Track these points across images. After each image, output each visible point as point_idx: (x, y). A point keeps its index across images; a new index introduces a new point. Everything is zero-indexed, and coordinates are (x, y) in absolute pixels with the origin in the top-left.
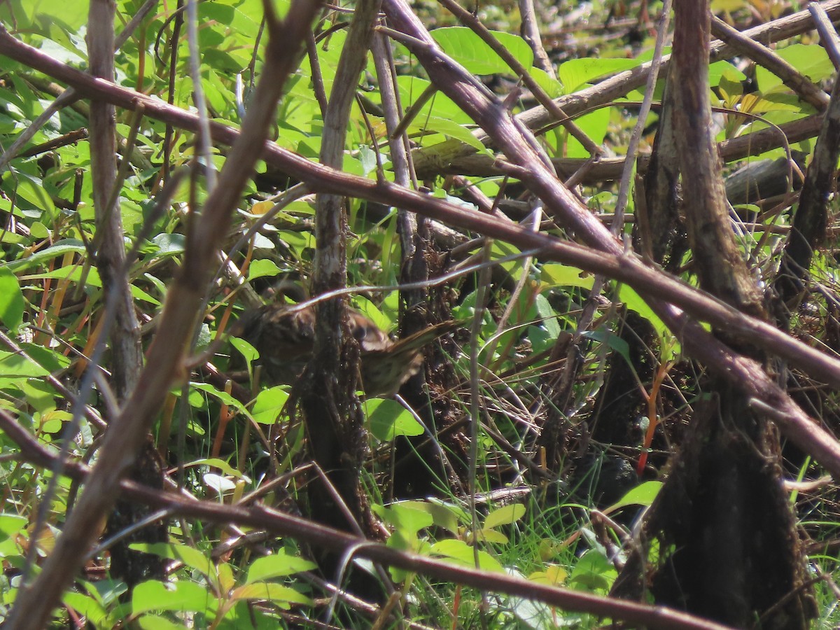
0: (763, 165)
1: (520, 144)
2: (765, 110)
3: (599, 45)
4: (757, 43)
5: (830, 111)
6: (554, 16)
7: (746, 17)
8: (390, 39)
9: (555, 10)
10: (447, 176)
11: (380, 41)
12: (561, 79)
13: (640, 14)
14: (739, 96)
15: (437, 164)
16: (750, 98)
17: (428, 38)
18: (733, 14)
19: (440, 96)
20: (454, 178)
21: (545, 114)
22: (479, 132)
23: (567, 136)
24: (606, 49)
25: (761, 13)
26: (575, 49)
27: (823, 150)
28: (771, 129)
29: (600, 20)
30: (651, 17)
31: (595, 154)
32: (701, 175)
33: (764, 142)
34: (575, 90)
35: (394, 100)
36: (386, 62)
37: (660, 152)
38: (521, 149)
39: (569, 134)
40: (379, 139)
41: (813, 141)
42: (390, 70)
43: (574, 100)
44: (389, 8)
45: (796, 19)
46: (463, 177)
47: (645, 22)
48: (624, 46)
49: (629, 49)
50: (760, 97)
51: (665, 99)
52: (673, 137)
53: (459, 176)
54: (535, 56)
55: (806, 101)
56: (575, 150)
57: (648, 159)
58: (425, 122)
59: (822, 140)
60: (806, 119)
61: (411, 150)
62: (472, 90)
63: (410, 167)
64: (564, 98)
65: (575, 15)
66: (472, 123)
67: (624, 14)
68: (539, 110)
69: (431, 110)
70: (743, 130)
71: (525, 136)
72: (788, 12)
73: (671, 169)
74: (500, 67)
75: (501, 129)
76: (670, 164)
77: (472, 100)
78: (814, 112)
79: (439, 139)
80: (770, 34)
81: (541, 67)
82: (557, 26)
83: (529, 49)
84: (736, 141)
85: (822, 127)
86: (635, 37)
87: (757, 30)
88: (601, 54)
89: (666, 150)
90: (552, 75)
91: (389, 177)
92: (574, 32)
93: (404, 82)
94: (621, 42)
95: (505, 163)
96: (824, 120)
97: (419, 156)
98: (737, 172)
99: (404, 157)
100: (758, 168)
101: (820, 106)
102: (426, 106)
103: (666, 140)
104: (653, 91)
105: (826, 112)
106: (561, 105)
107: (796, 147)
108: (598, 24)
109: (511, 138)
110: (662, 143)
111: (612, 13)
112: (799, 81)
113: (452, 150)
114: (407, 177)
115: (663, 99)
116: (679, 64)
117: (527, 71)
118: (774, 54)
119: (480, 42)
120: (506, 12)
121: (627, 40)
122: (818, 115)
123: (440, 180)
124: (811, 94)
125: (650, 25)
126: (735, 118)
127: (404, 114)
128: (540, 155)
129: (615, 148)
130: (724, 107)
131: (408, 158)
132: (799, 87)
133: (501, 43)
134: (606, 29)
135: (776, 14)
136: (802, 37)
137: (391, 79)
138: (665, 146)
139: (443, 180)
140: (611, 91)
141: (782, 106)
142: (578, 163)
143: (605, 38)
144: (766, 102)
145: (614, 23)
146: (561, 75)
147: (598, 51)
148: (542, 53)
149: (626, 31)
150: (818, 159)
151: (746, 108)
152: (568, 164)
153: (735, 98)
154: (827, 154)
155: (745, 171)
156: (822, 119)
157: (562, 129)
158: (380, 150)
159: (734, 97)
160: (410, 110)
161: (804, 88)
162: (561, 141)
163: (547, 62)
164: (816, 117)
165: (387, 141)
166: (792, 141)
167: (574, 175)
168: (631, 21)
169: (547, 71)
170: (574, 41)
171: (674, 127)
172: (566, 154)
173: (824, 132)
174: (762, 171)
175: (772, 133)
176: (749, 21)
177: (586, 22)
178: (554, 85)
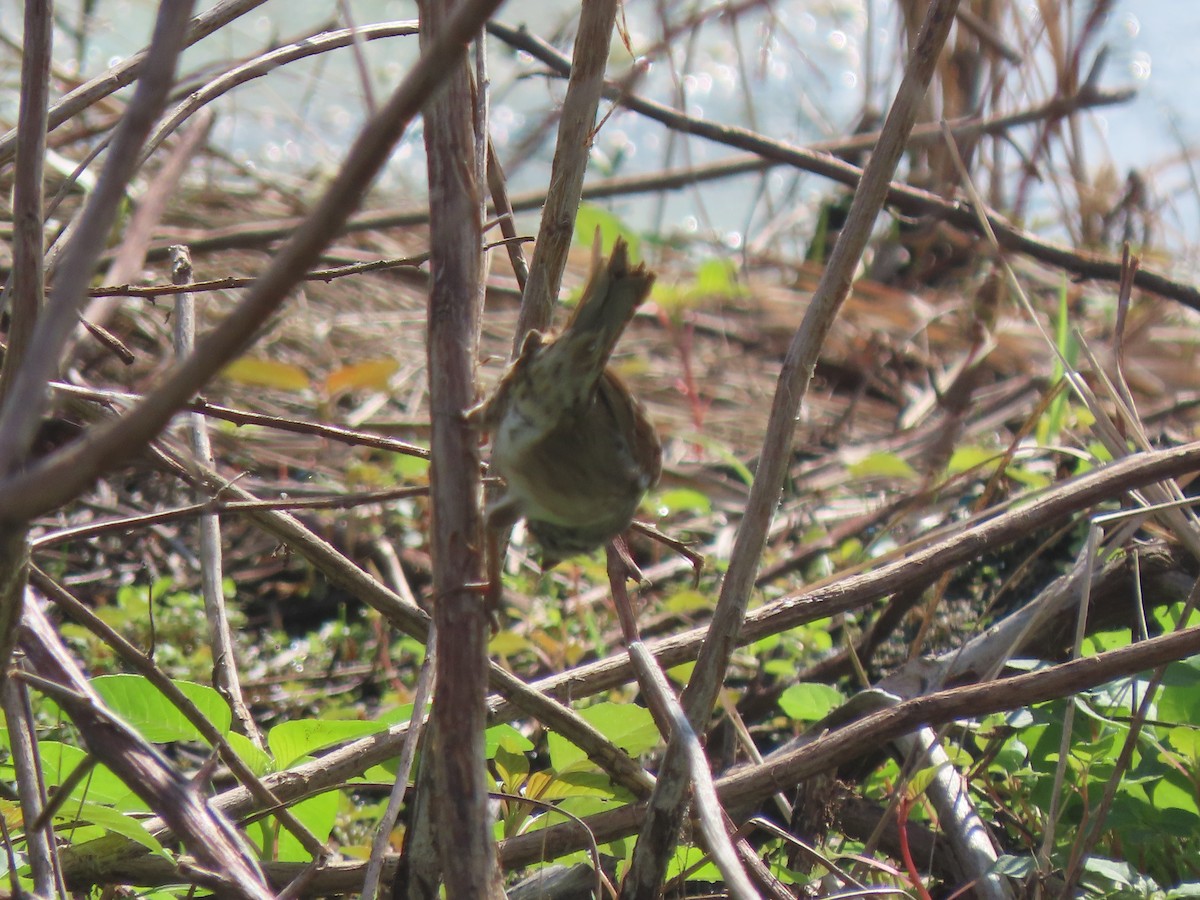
0: (556, 875)
1: (215, 842)
2: (561, 796)
3: (319, 702)
4: (552, 701)
5: (657, 798)
6: (254, 659)
7: (529, 663)
8: (29, 689)
9: (254, 651)
10: (108, 886)
11: (15, 691)
12: (271, 749)
13: (376, 657)
14: (525, 776)
15: (93, 868)
16: (540, 777)
17: (85, 688)
18: (510, 658)
19: (101, 771)
20: (116, 888)
21: (248, 799)
22: (156, 822)
23: (278, 831)
24: (329, 707)
25: (551, 657)
26: (284, 707)
27: (646, 854)
28: (570, 823)
29: (319, 667)
30: (393, 661)
31: (319, 857)
32: (473, 889)
33: (561, 842)
34: (291, 765)
35: (34, 777)
36: (23, 722)
37: (413, 854)
38: (216, 848)
39: (282, 827)
40: (11, 831)
41: (631, 842)
42: (28, 733)
43: (289, 779)
44: (31, 644)
45: (608, 667)
46: (129, 888)
47: (384, 669)
48: (353, 704)
49: (361, 708)
50: (554, 776)
51: (420, 779)
52: (431, 833)
53: (124, 887)
54: (234, 715)
55: (620, 784)
56: (290, 850)
57: (396, 865)
58: (77, 810)
59: (643, 839)
60: (621, 809)
61: (57, 848)
62: (148, 763)
63: (56, 872)
64: (275, 776)
65: (283, 659)
66: (145, 810)
67: (354, 657)
68: (240, 792)
69: (86, 791)
70: (530, 824)
71: (223, 829)
72: (590, 657)
73: (428, 879)
74: (185, 731)
75: (188, 820)
76: (426, 872)
77: (148, 776)
78: (634, 799)
79: (96, 832)
80: (570, 687)
81: (243, 731)
82: (258, 673)
83: (225, 706)
84: (520, 840)
85: (645, 820)
86: (370, 691)
87: (551, 681)
88: (322, 714)
89: (421, 852)
90: (257, 742)
91: (27, 885)
92: (282, 684)
93: (49, 751)
94: (350, 698)
95: (195, 868)
96: (647, 811)
97: (69, 857)
98: (518, 885)
99: (48, 857)
100: (549, 880)
101: (641, 792)
102: (81, 787)
103: (421, 838)
104: (410, 767)
105: (651, 799)
106: (271, 785)
107: (605, 849)
108: (316, 672)
109: (203, 833)
110: (414, 843)
111: (338, 657)
112: (611, 755)
113: (115, 849)
114: (52, 887)
115: (416, 780)
116: (444, 728)
117: (223, 737)
118: (576, 716)
119: (156, 694)
120: (186, 654)
121: (359, 694)
122: (637, 804)
123: (96, 890)
124: (629, 774)
125: (392, 674)
126: (517, 806)
127: (49, 799)
128: (244, 857)
129: (342, 850)
130: (503, 791)
131: (53, 859)
132: (611, 764)
133: (187, 697)
134: (329, 679)
135: (572, 660)
136: (609, 693)
137: (29, 746)
138: (420, 846)
139: (100, 891)
140: (342, 768)
141: (584, 791)
142: (294, 869)
143: (328, 692)
144: (562, 784)
145: (339, 671)
146: (270, 743)
147: (316, 710)
148: (243, 711)
149: (357, 682)
150: (638, 867)
151: (533, 794)
152: (278, 870)
153: (519, 778)
154: (651, 860)
155: (532, 882)
156: (645, 809)
157: (272, 820)
158: (14, 847)
159: (517, 776)
160: (57, 791)
161: (618, 766)
162: (270, 838)
163: (249, 725)
164: (634, 807)
165: (23, 835)
166: (601, 840)
167: (289, 886)
168: (363, 667)
169: (250, 738)
170: (283, 695)
171: (433, 818)
172: (276, 855)
173: (647, 828)
174: (554, 884)
175: (572, 829)
176: (534, 669)
177: (300, 669)
178: (261, 758)
